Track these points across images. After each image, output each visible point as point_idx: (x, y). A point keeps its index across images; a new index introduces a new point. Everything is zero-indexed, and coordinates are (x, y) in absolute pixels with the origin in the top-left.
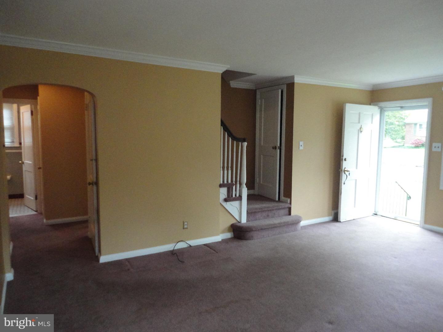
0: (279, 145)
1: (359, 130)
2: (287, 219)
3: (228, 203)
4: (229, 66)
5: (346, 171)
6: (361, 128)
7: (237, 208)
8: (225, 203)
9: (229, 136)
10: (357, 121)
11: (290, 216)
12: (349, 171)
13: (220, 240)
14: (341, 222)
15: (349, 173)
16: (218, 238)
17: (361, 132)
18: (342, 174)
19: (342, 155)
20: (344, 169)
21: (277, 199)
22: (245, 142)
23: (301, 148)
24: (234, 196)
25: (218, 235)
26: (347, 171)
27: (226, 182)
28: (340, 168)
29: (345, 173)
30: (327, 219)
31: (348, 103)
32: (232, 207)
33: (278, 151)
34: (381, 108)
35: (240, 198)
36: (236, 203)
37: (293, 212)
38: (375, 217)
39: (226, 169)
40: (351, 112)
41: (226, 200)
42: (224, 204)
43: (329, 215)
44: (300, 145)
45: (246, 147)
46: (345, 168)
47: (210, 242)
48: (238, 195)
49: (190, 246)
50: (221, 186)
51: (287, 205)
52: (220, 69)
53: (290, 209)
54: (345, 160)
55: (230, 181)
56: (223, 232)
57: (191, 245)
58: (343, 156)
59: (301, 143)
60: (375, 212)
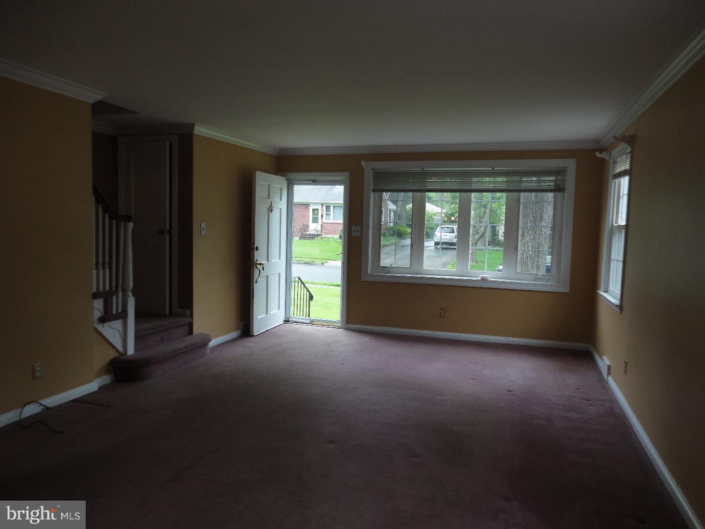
0: (168, 227)
1: (269, 208)
2: (189, 341)
3: (106, 324)
4: (106, 94)
5: (258, 264)
6: (271, 206)
7: (120, 333)
8: (101, 325)
9: (104, 211)
10: (266, 196)
11: (192, 336)
12: (262, 264)
13: (96, 389)
14: (254, 336)
15: (263, 267)
16: (92, 387)
17: (272, 211)
18: (254, 269)
19: (252, 243)
20: (256, 262)
21: (168, 313)
22: (130, 221)
23: (203, 232)
24: (114, 312)
25: (92, 381)
26: (260, 264)
27: (101, 289)
28: (250, 261)
29: (257, 267)
30: (234, 334)
31: (258, 170)
32: (112, 331)
33: (168, 237)
34: (288, 180)
35: (123, 315)
36: (118, 324)
37: (196, 330)
38: (288, 325)
39: (101, 267)
40: (261, 183)
41: (102, 320)
42: (99, 327)
43: (237, 330)
44: (202, 229)
45: (130, 230)
46: (257, 260)
47: (80, 395)
48: (120, 311)
49: (47, 408)
50: (95, 296)
51: (188, 320)
52: (92, 96)
53: (191, 325)
54: (257, 249)
55: (107, 288)
56: (98, 375)
57: (49, 406)
58: (254, 244)
59: (203, 225)
60: (285, 318)
